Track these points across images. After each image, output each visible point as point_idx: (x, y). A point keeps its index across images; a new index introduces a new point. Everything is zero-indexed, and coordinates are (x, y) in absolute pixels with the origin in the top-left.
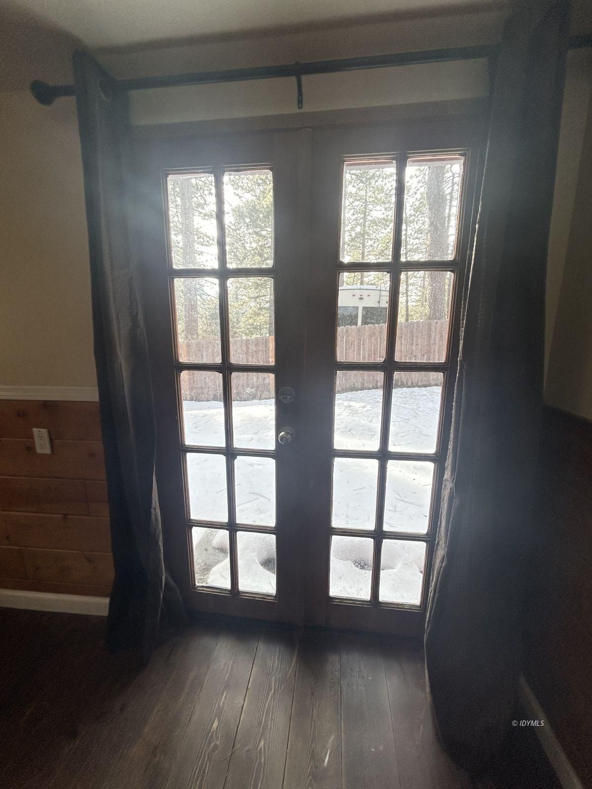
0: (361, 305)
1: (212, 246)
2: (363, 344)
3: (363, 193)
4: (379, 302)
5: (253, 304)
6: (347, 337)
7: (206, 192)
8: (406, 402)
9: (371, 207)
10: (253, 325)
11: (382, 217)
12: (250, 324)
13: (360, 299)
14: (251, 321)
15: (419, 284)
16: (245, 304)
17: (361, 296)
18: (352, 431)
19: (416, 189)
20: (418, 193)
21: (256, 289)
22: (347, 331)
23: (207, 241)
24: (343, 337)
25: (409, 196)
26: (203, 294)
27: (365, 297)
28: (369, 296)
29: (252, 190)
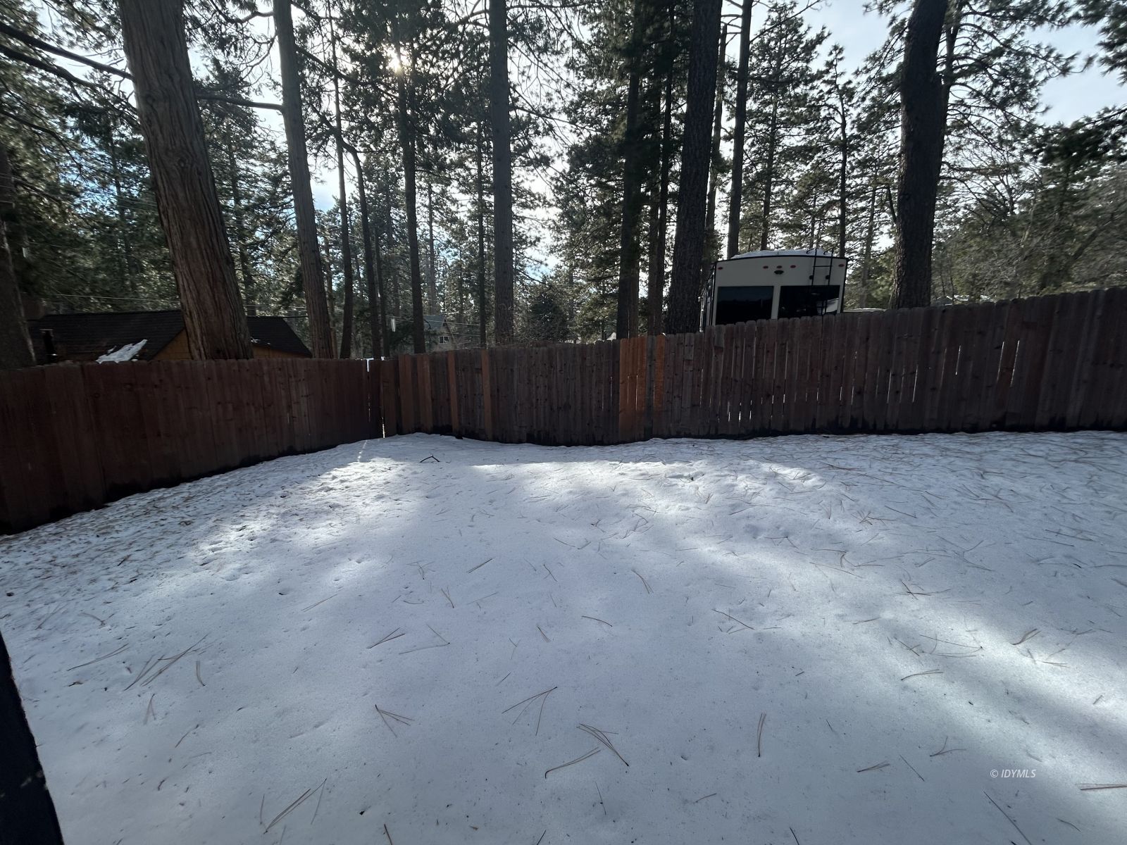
0: (778, 283)
1: (538, 208)
2: (789, 352)
3: (769, 109)
4: (812, 278)
5: (593, 290)
6: (760, 339)
7: (531, 132)
8: (893, 469)
9: (782, 131)
10: (592, 319)
11: (803, 143)
12: (588, 320)
13: (777, 272)
14: (589, 314)
15: (858, 250)
16: (582, 290)
17: (780, 267)
18: (791, 538)
19: (864, 92)
20: (868, 97)
21: (598, 267)
22: (760, 329)
23: (531, 201)
24: (753, 340)
25: (851, 105)
26: (526, 279)
27: (786, 269)
28: (793, 267)
29: (596, 123)
